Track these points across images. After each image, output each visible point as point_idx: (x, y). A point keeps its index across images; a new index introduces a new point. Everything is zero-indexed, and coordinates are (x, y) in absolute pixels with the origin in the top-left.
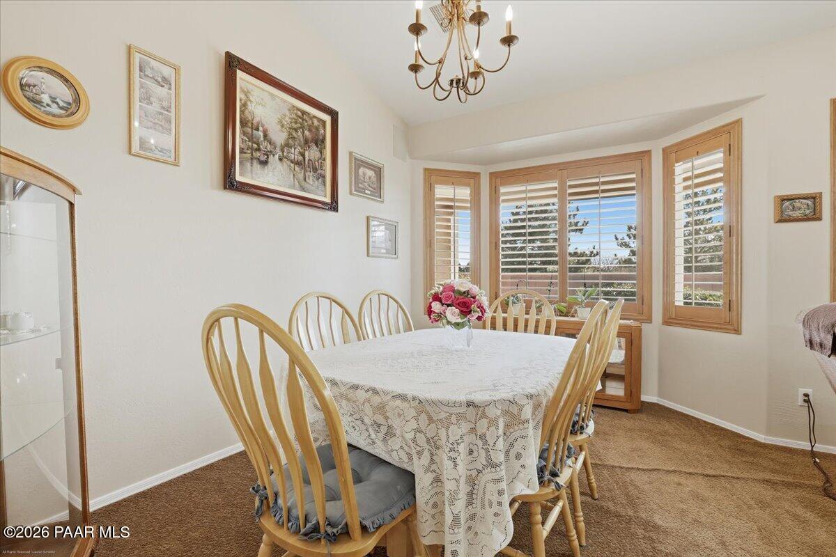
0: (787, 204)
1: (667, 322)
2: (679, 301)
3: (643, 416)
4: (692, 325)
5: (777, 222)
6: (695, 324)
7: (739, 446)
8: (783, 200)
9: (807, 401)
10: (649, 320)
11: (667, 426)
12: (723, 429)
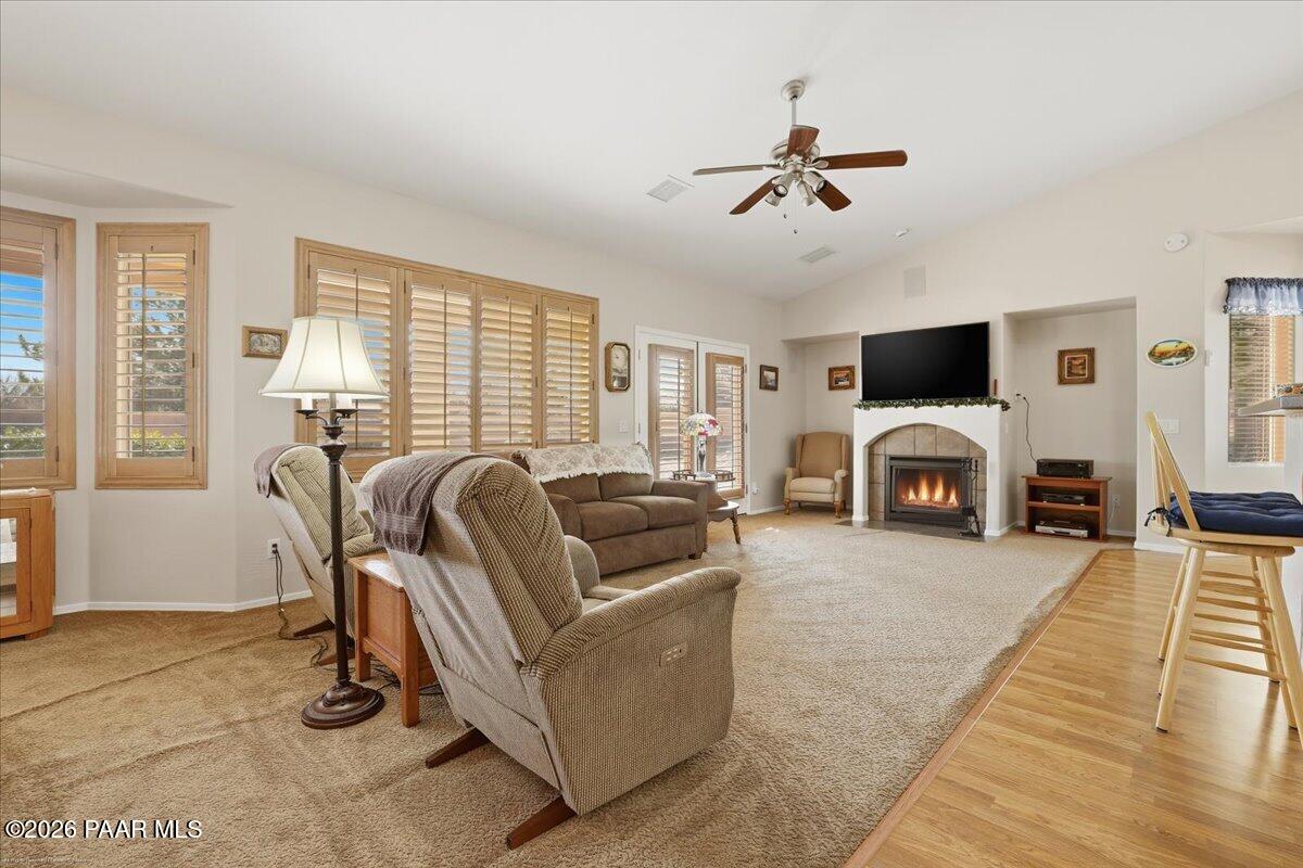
0: (255, 337)
1: (103, 484)
2: (122, 451)
3: (59, 635)
4: (142, 485)
5: (246, 356)
6: (145, 482)
7: (202, 625)
8: (251, 332)
9: (276, 552)
10: (72, 484)
11: (99, 636)
12: (186, 613)
